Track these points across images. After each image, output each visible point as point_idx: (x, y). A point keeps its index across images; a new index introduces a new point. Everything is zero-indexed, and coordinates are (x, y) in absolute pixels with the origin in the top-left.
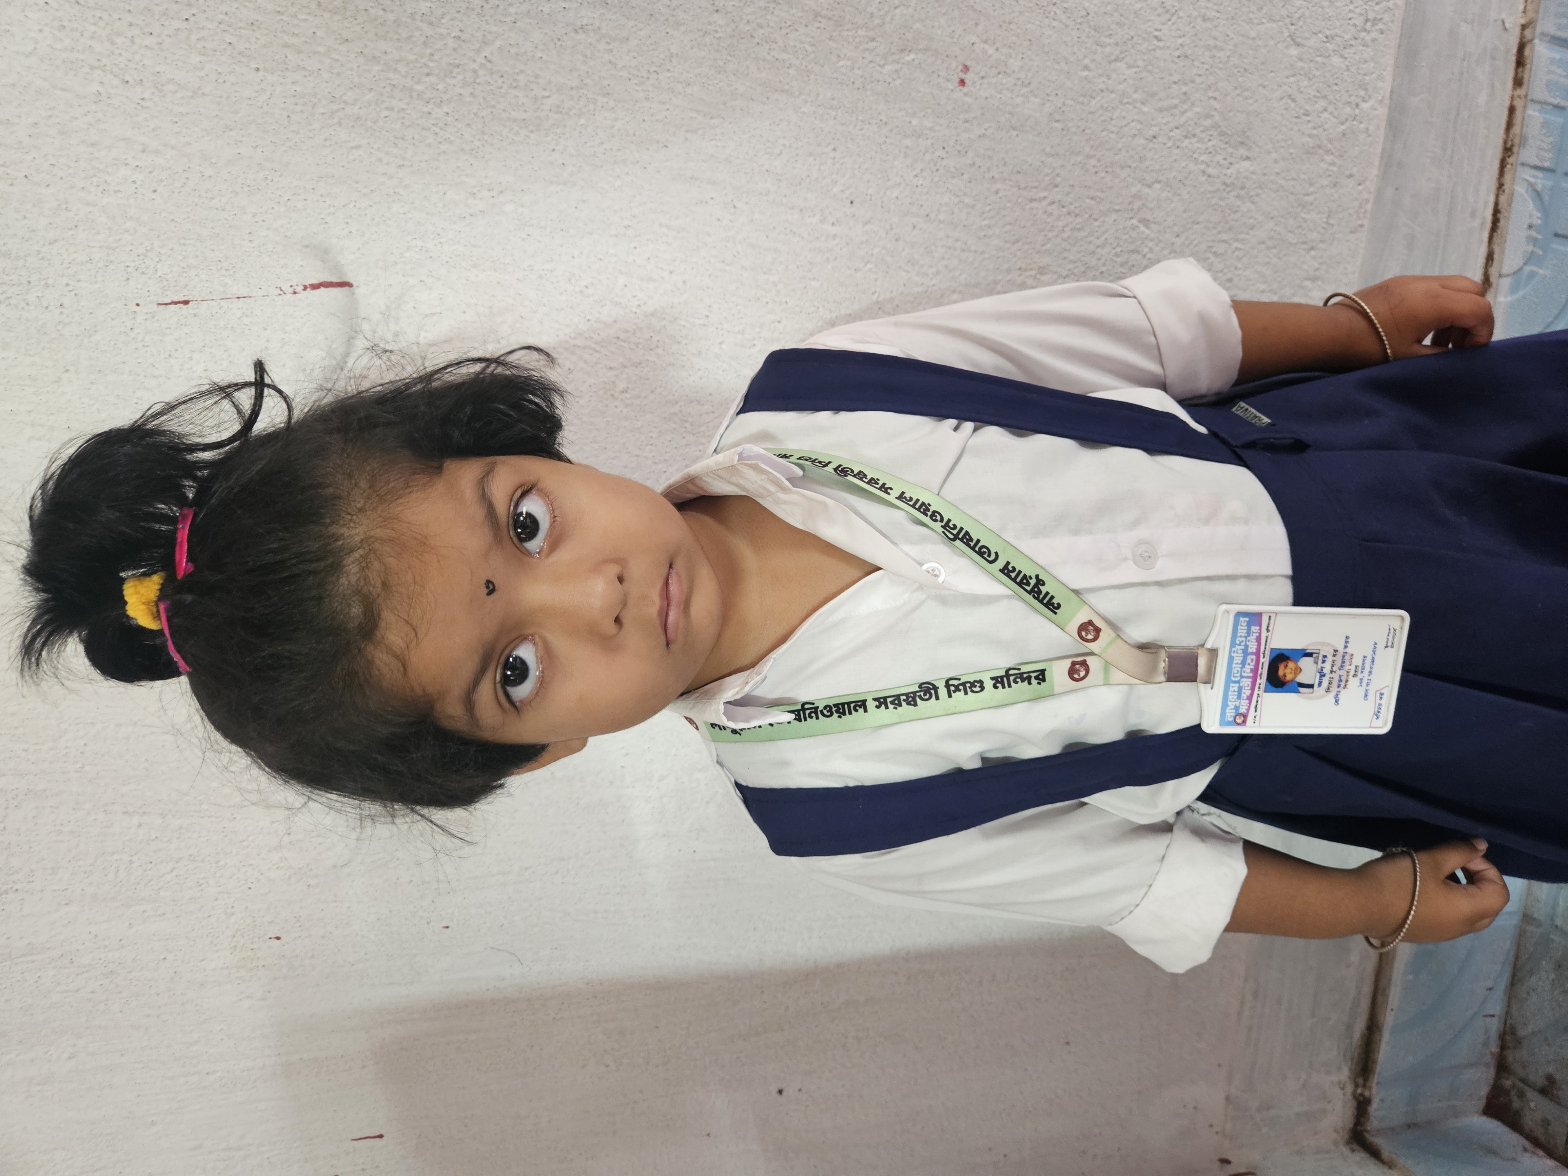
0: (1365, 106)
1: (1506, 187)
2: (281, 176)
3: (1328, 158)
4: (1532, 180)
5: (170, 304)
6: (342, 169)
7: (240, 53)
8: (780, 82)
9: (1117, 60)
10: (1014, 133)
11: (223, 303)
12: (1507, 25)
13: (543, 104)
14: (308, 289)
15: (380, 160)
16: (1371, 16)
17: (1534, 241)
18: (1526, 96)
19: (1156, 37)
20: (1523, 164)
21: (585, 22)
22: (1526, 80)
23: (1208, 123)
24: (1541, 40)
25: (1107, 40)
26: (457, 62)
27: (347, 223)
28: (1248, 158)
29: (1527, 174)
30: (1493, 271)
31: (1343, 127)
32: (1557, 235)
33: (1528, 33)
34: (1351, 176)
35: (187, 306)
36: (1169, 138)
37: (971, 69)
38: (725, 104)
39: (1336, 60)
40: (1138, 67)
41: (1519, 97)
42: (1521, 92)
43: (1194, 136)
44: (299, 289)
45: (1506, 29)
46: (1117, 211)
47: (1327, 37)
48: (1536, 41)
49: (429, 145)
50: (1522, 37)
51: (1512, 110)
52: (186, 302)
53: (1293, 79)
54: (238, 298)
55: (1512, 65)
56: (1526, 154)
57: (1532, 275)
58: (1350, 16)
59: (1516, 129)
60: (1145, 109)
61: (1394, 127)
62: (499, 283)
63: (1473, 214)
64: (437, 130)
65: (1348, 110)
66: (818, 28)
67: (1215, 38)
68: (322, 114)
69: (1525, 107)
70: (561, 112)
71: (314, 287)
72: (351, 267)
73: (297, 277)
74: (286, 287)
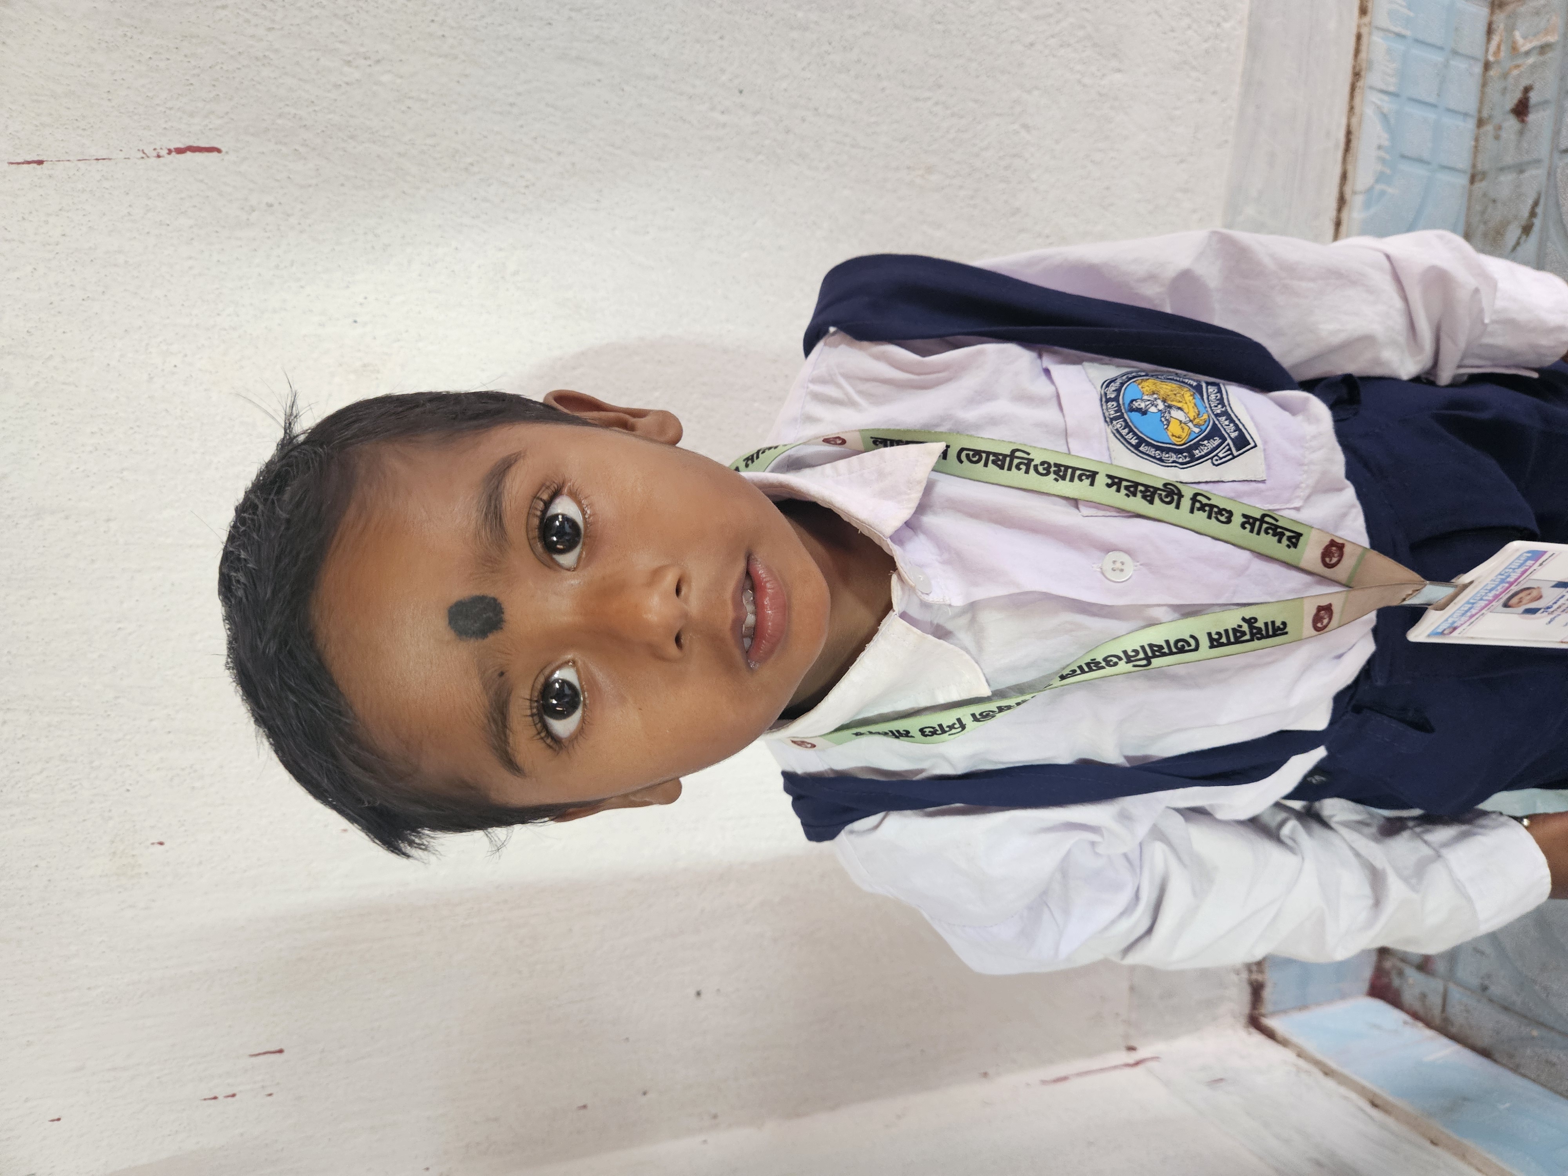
0: (1227, 26)
1: (1357, 110)
2: (141, 33)
3: (1193, 74)
4: (1379, 103)
5: (23, 163)
6: (207, 28)
10: (898, 33)
11: (80, 164)
14: (174, 154)
15: (247, 21)
17: (1383, 161)
18: (1370, 23)
22: (1370, 10)
23: (1081, 33)
27: (214, 86)
28: (1119, 71)
29: (1374, 98)
30: (1348, 190)
31: (1205, 46)
32: (1403, 157)
34: (1214, 93)
35: (41, 165)
36: (1046, 46)
41: (1365, 25)
42: (1366, 20)
43: (1069, 45)
44: (164, 152)
46: (999, 115)
49: (300, 9)
51: (1359, 37)
52: (40, 162)
54: (97, 159)
56: (1372, 78)
57: (1383, 193)
59: (1363, 55)
61: (1254, 47)
62: (378, 156)
63: (1328, 136)
65: (1210, 28)
69: (1370, 34)
71: (180, 151)
72: (219, 132)
73: (160, 140)
74: (149, 150)
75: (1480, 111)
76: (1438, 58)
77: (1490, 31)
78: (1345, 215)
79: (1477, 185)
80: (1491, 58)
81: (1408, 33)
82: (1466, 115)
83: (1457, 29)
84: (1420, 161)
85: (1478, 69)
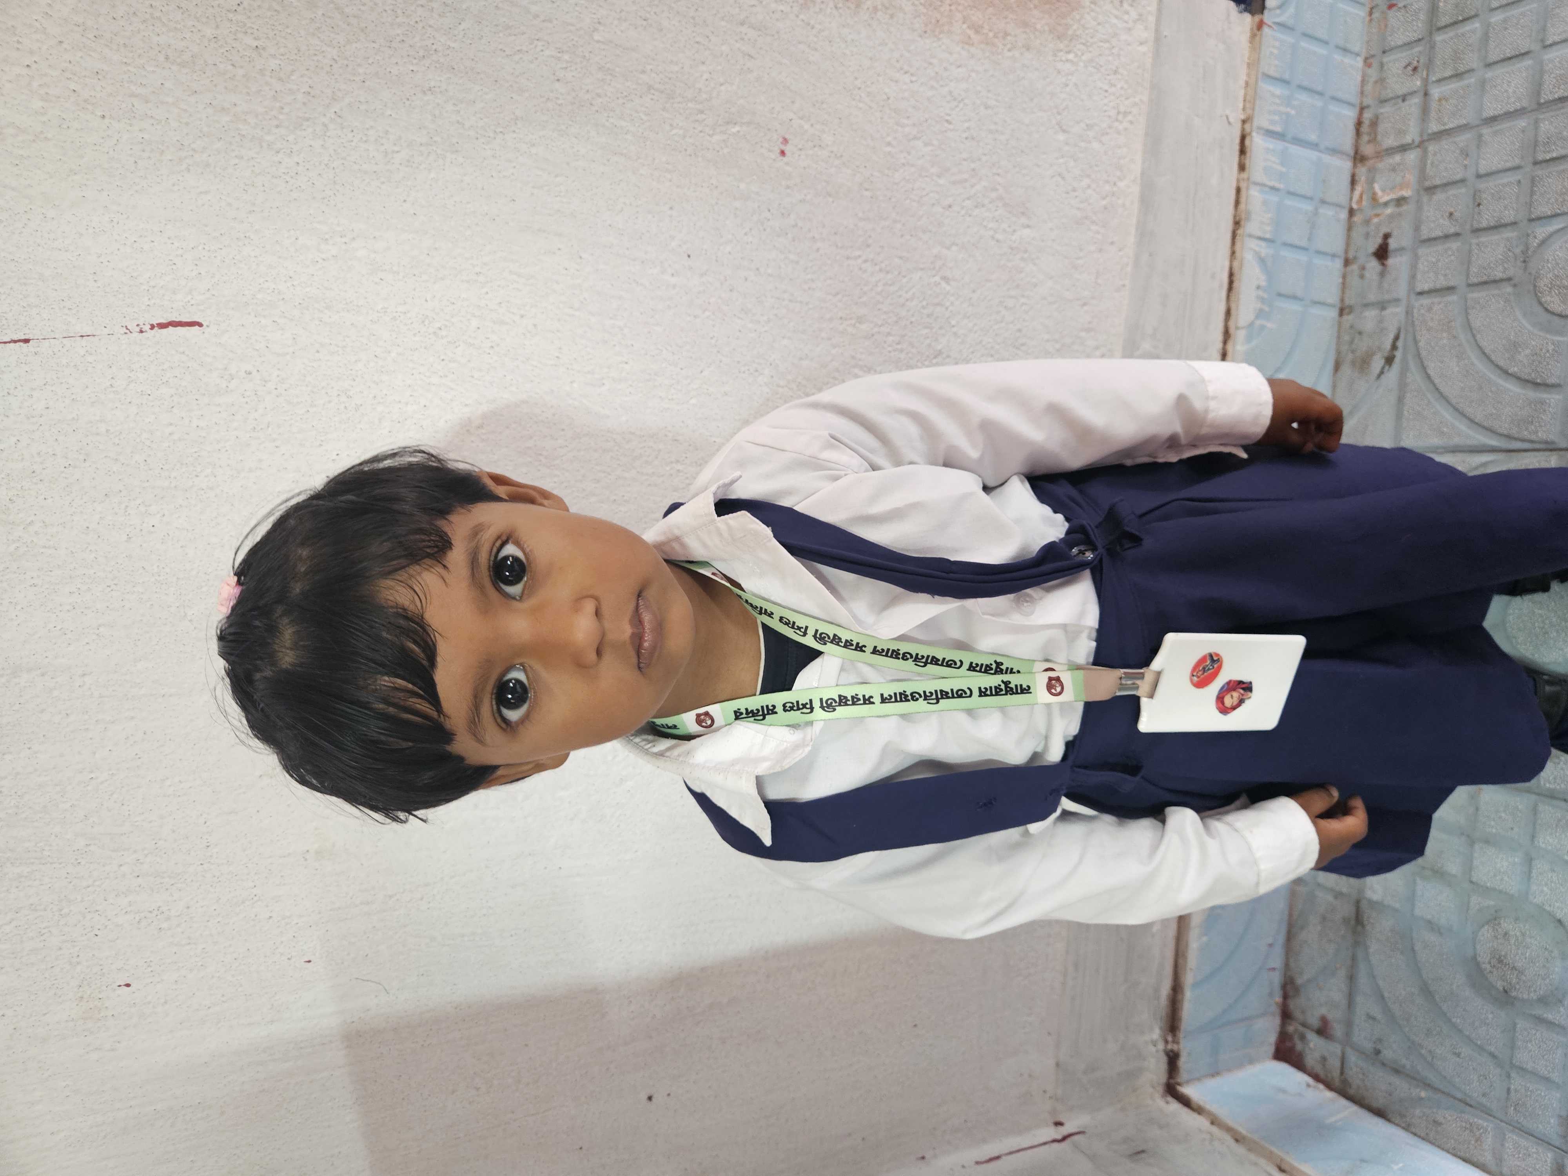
0: (1122, 184)
1: (1238, 254)
2: (128, 218)
3: (1094, 228)
4: (1257, 249)
5: (9, 342)
6: (190, 212)
7: (85, 101)
8: (619, 146)
9: (915, 138)
10: (830, 199)
11: (65, 341)
12: (1231, 120)
13: (393, 158)
14: (156, 328)
15: (230, 205)
16: (1122, 109)
17: (1262, 299)
18: (1248, 179)
19: (947, 121)
20: (1250, 236)
21: (433, 84)
22: (1247, 166)
23: (994, 195)
24: (1258, 133)
25: (906, 121)
26: (307, 115)
27: (196, 265)
28: (1028, 226)
29: (1253, 244)
30: (1231, 324)
31: (1104, 202)
32: (1280, 295)
33: (1247, 126)
34: (1112, 243)
35: (27, 344)
36: (963, 207)
37: (790, 142)
38: (568, 164)
39: (1096, 145)
40: (933, 145)
41: (1243, 180)
42: (1244, 175)
43: (983, 206)
44: (147, 327)
45: (1229, 123)
46: (922, 269)
47: (1087, 125)
48: (1254, 134)
49: (280, 192)
50: (1243, 130)
51: (1238, 190)
52: (26, 341)
53: (1061, 161)
54: (82, 336)
55: (1237, 153)
56: (1252, 227)
57: (1262, 328)
58: (1105, 108)
59: (1242, 206)
60: (941, 181)
61: (1146, 201)
62: (352, 324)
63: (1213, 276)
64: (288, 179)
65: (1107, 187)
66: (652, 99)
67: (996, 123)
68: (171, 160)
69: (1248, 188)
70: (412, 166)
71: (162, 326)
72: (201, 307)
73: (143, 317)
74: (132, 326)
75: (1346, 252)
76: (1308, 207)
77: (1353, 182)
78: (1229, 347)
79: (1345, 317)
80: (1355, 206)
81: (1281, 186)
82: (1334, 256)
83: (1324, 181)
84: (1295, 298)
85: (1344, 215)
